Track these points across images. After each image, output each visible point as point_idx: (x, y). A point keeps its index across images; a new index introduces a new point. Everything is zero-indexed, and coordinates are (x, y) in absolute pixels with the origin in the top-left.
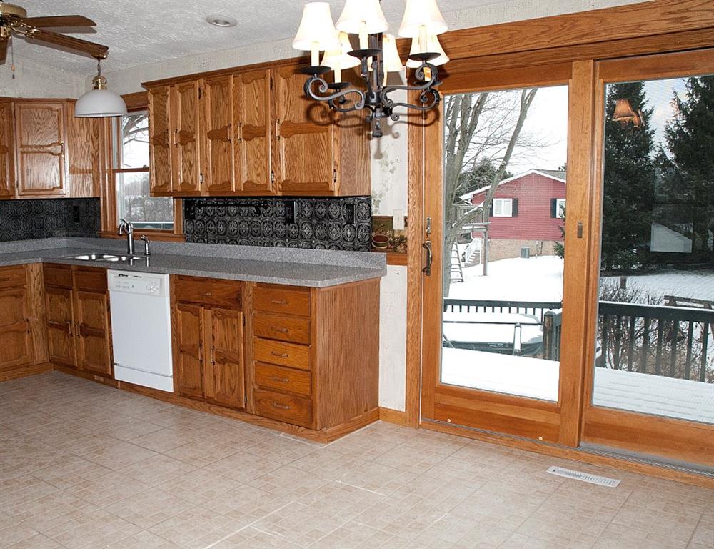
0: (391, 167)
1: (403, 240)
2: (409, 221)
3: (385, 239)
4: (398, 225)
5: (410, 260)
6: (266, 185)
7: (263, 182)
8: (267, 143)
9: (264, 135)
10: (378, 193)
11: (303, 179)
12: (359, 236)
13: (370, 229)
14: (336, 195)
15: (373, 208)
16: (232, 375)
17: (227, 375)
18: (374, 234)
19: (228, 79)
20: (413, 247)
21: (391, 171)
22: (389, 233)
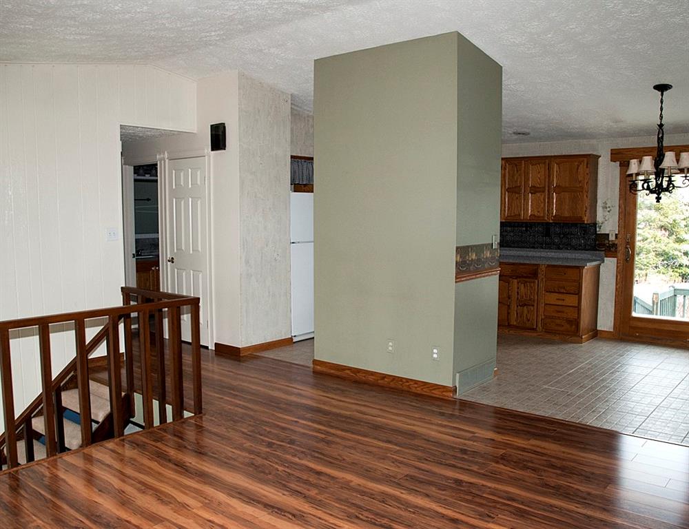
0: (608, 209)
1: (614, 245)
2: (619, 236)
3: (604, 245)
4: (612, 238)
5: (619, 255)
6: (543, 217)
7: (542, 215)
8: (545, 196)
9: (544, 192)
10: (600, 222)
11: (566, 214)
12: (589, 243)
13: (595, 240)
14: (586, 222)
15: (598, 229)
16: (528, 312)
17: (526, 312)
18: (597, 242)
19: (521, 163)
20: (621, 249)
21: (609, 211)
22: (607, 242)
